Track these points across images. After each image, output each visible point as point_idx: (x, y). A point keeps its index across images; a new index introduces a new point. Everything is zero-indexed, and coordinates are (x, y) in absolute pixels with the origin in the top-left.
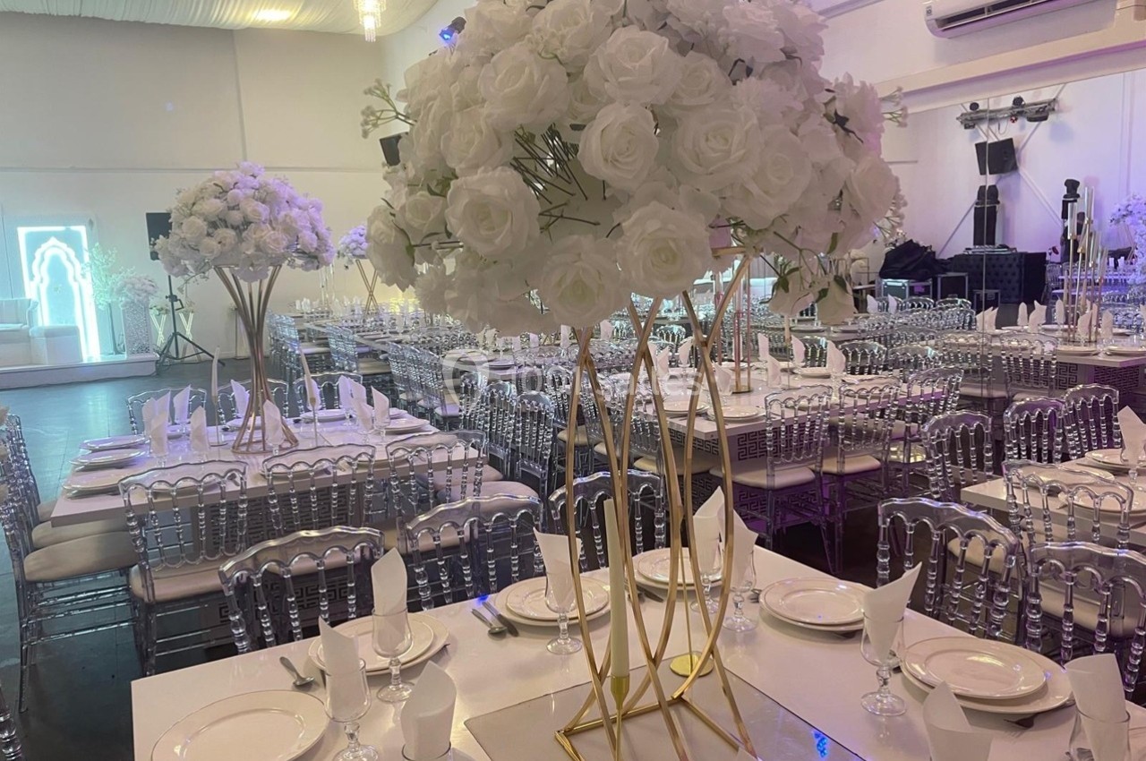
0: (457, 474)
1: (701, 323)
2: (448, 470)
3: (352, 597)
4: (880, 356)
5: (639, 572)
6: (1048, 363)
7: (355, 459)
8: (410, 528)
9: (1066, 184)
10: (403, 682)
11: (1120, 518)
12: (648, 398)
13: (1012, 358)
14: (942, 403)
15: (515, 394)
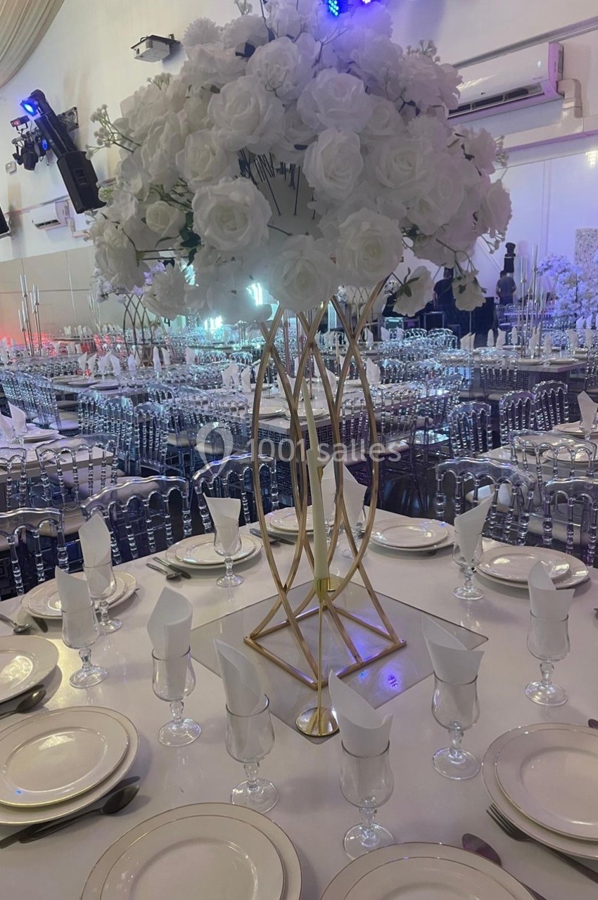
0: (98, 469)
1: (258, 351)
2: (90, 467)
3: (39, 565)
4: (401, 370)
5: (271, 525)
6: (511, 372)
7: (10, 461)
8: (84, 506)
9: (506, 246)
10: (111, 619)
11: (587, 466)
12: (241, 405)
13: (487, 369)
14: (449, 400)
15: (132, 405)
